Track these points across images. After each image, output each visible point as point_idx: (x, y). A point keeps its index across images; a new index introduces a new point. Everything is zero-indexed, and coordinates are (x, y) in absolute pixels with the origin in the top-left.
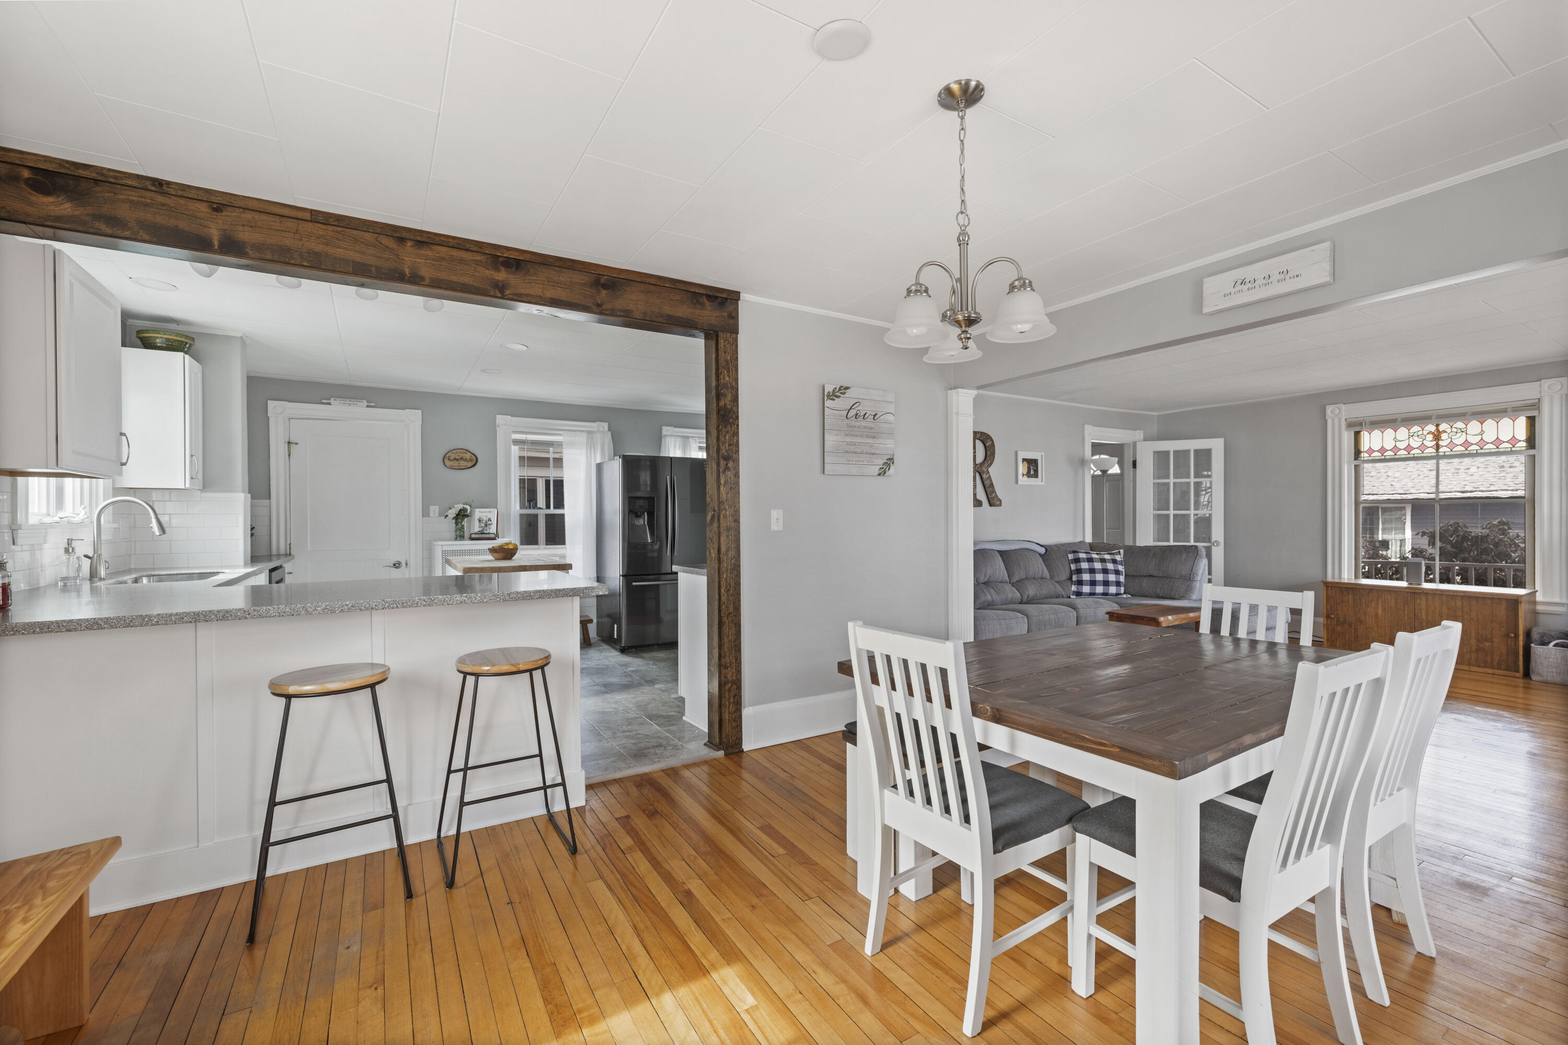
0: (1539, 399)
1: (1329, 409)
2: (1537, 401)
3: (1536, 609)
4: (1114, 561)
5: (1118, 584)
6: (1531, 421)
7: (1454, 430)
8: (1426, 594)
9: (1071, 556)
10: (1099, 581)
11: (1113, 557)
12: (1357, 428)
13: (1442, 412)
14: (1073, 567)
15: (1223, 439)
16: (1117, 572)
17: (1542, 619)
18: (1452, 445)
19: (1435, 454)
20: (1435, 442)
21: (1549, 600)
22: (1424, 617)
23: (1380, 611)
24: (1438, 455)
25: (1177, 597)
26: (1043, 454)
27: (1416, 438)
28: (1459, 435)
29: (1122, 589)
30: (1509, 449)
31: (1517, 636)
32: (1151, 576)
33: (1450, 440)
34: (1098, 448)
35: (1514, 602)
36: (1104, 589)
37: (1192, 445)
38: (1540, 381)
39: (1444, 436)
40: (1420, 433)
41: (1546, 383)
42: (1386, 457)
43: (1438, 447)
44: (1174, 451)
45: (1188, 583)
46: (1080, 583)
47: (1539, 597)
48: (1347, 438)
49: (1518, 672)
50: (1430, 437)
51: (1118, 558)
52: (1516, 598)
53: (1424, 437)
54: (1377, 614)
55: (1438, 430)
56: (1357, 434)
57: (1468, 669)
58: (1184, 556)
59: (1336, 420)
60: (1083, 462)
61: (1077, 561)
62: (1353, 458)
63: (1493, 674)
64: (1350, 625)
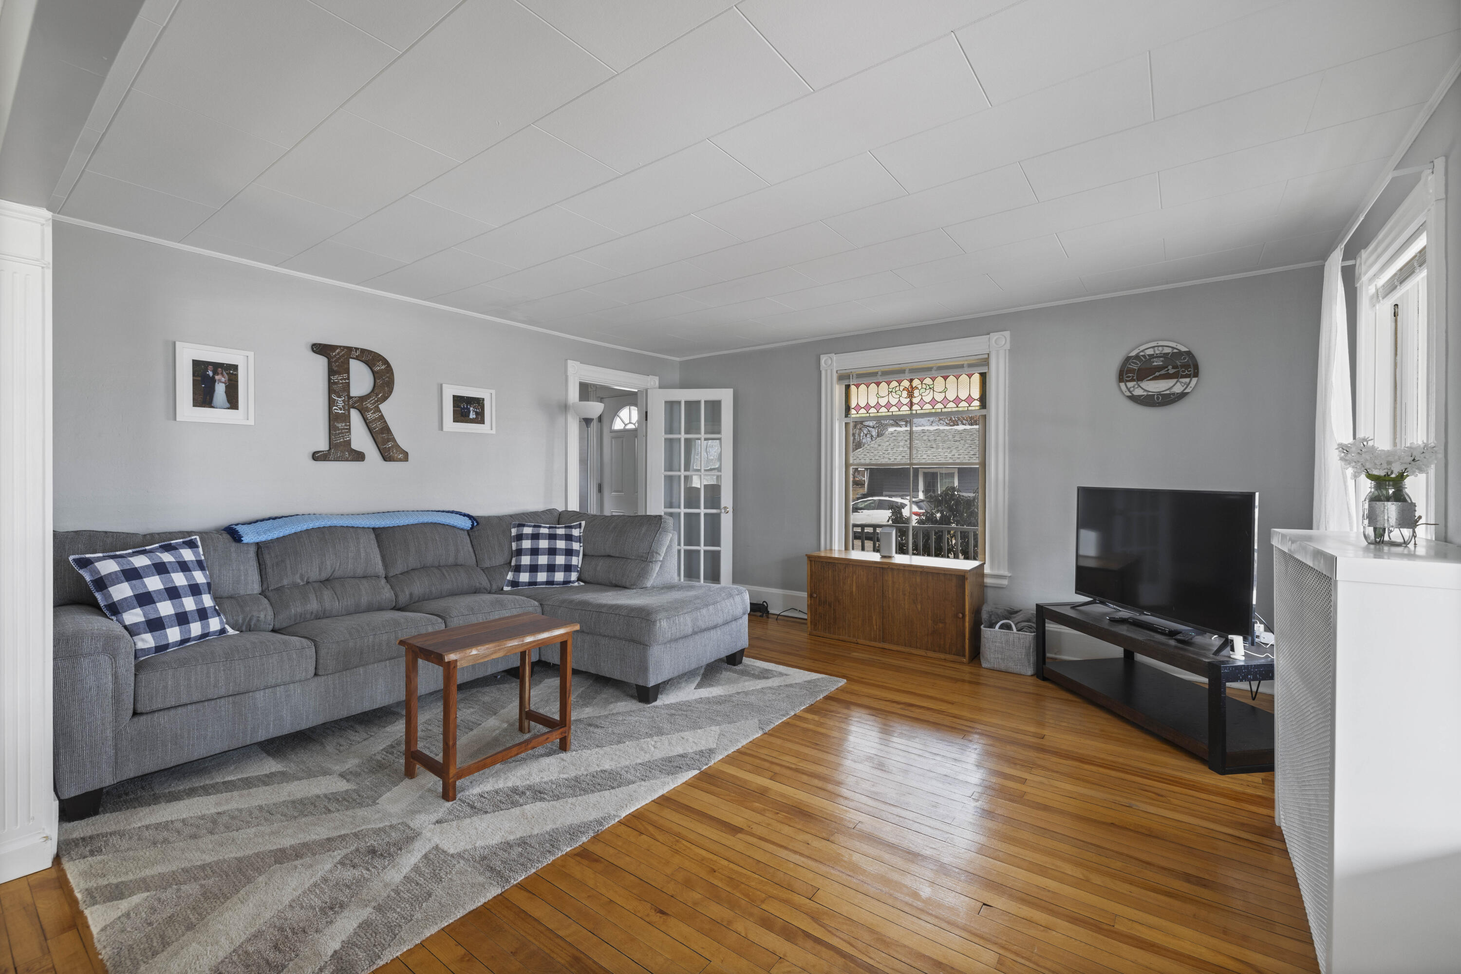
0: (988, 354)
1: (824, 358)
2: (986, 356)
3: (983, 582)
4: (569, 538)
5: (568, 568)
6: (983, 376)
7: (924, 386)
8: (892, 569)
9: (514, 532)
10: (541, 565)
11: (568, 531)
12: (847, 380)
13: (916, 366)
14: (514, 546)
15: (732, 390)
16: (569, 552)
17: (990, 594)
18: (922, 402)
19: (909, 412)
20: (909, 399)
21: (996, 572)
22: (890, 596)
23: (854, 590)
24: (911, 414)
25: (628, 584)
26: (493, 392)
27: (894, 394)
28: (928, 391)
29: (574, 576)
30: (966, 409)
31: (964, 616)
32: (609, 556)
33: (920, 397)
34: (587, 391)
35: (960, 577)
36: (548, 576)
37: (703, 395)
38: (989, 334)
39: (916, 393)
40: (897, 389)
41: (994, 336)
42: (871, 415)
43: (911, 404)
44: (686, 402)
45: (643, 566)
46: (518, 569)
47: (987, 570)
48: (838, 391)
49: (964, 656)
50: (905, 394)
51: (576, 532)
52: (962, 574)
53: (900, 393)
54: (852, 593)
55: (911, 385)
56: (848, 387)
57: (925, 655)
58: (644, 529)
59: (829, 372)
60: (565, 408)
61: (520, 537)
62: (844, 415)
63: (945, 659)
64: (830, 605)
